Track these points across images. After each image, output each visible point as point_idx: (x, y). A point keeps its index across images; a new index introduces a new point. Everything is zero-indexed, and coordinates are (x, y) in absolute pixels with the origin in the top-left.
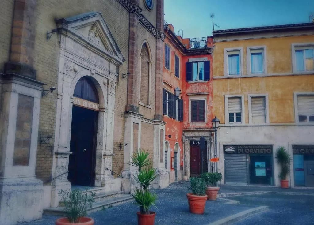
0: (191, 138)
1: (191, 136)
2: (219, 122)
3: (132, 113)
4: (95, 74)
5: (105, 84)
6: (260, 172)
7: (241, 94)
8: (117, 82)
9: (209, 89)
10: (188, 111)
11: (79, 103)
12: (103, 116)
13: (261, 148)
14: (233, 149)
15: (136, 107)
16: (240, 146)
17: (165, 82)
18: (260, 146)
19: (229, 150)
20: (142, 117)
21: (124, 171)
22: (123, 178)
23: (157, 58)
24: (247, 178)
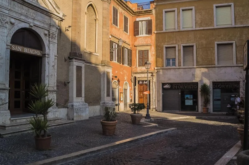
0: (138, 79)
1: (138, 77)
2: (150, 64)
3: (75, 58)
4: (34, 26)
5: (46, 35)
6: (189, 103)
7: (176, 44)
8: (59, 33)
9: (151, 41)
10: (136, 58)
11: (20, 50)
12: (45, 61)
13: (189, 85)
14: (169, 86)
15: (78, 54)
16: (174, 83)
17: (112, 35)
18: (189, 83)
19: (166, 86)
20: (86, 62)
21: (69, 103)
22: (68, 108)
23: (104, 16)
24: (179, 107)
